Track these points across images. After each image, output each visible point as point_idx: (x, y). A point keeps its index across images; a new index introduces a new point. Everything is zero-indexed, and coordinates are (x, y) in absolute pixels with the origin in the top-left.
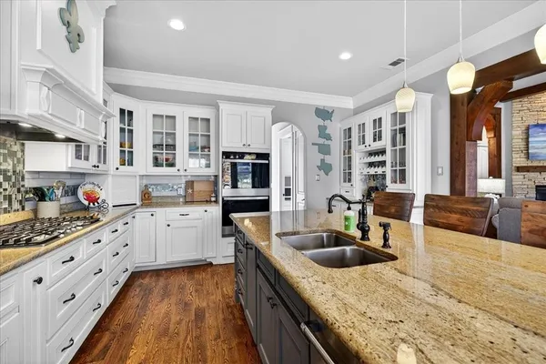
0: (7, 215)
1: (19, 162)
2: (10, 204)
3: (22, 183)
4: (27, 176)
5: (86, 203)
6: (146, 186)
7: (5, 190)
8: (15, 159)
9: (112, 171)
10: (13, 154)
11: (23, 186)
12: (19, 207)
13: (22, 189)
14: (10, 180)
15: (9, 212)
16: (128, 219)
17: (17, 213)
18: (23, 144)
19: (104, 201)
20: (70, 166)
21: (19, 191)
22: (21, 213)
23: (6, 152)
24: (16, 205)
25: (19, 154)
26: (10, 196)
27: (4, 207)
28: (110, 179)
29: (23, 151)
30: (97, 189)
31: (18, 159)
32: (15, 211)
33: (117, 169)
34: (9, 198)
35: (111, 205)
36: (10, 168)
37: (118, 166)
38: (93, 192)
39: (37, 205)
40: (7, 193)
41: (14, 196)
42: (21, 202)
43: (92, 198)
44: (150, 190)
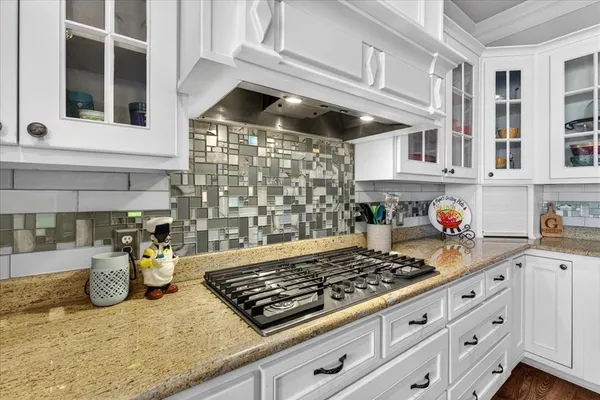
0: (329, 239)
1: (347, 170)
2: (335, 224)
3: (351, 197)
4: (357, 188)
5: (440, 228)
6: (550, 205)
7: (330, 205)
8: (342, 166)
9: (482, 179)
10: (339, 160)
11: (353, 201)
12: (348, 229)
13: (352, 205)
14: (336, 194)
15: (334, 234)
16: (506, 269)
17: (343, 236)
18: (352, 146)
19: (468, 228)
20: (399, 171)
21: (347, 207)
22: (349, 237)
23: (330, 156)
24: (342, 226)
25: (347, 160)
26: (335, 214)
27: (327, 227)
28: (480, 190)
29: (352, 155)
30: (458, 208)
31: (346, 166)
32: (341, 233)
33: (491, 175)
34: (334, 216)
35: (480, 235)
36: (336, 177)
37: (493, 169)
38: (452, 212)
39: (366, 228)
40: (332, 210)
41: (340, 215)
42: (349, 222)
43: (450, 222)
44: (559, 213)
